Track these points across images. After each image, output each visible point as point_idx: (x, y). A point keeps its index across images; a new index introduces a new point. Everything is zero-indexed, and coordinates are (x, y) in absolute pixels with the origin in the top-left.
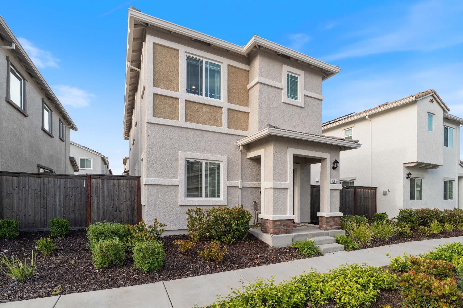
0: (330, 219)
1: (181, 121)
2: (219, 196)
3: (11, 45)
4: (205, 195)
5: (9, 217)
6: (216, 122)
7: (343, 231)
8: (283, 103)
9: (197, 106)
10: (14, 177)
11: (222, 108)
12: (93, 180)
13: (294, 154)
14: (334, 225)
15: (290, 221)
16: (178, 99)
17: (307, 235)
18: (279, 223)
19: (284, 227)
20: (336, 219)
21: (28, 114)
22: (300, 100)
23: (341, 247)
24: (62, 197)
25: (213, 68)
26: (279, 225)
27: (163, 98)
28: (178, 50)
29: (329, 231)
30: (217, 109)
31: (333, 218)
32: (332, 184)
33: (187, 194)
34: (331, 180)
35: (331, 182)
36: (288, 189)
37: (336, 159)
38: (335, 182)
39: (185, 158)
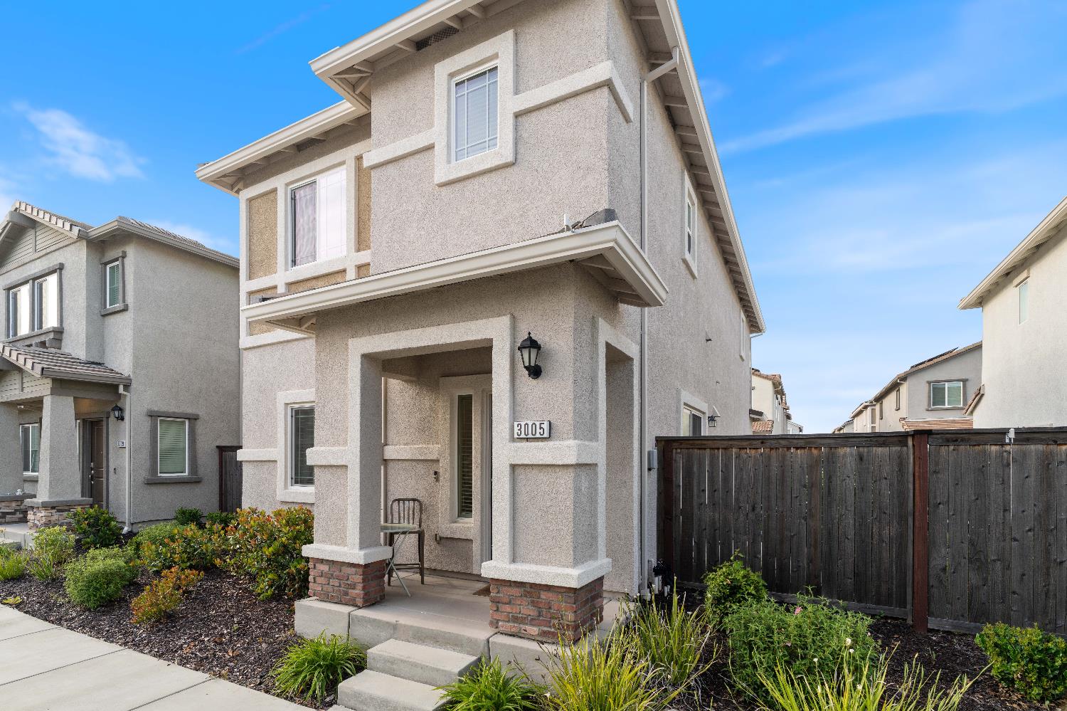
0: (515, 591)
8: (440, 186)
11: (345, 271)
14: (533, 622)
15: (354, 569)
16: (276, 286)
20: (544, 595)
28: (276, 190)
29: (493, 639)
31: (532, 590)
32: (519, 444)
33: (294, 477)
34: (516, 424)
35: (516, 436)
36: (346, 466)
37: (529, 333)
38: (538, 430)
39: (288, 404)
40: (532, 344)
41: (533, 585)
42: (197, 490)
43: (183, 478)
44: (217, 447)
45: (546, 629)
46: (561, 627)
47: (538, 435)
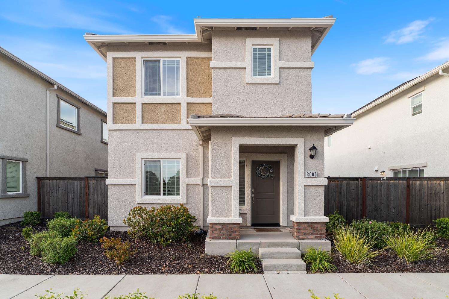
0: (305, 225)
1: (138, 124)
2: (178, 194)
3: (54, 87)
4: (163, 193)
5: (48, 209)
6: (175, 119)
7: (328, 243)
8: (247, 84)
9: (154, 107)
10: (50, 181)
11: (180, 104)
12: (90, 182)
13: (240, 145)
14: (312, 234)
15: (234, 226)
16: (135, 103)
17: (259, 244)
18: (220, 227)
19: (225, 232)
20: (316, 226)
21: (81, 133)
22: (274, 76)
23: (301, 266)
24: (79, 194)
25: (171, 64)
26: (219, 229)
27: (122, 106)
28: (135, 58)
29: (300, 241)
30: (176, 106)
31: (311, 224)
32: (307, 179)
33: (145, 192)
34: (306, 172)
35: (306, 176)
36: (231, 186)
37: (313, 145)
38: (314, 175)
39: (142, 159)
40: (314, 148)
41: (312, 223)
42: (26, 201)
43: (18, 195)
44: (36, 177)
45: (316, 236)
46: (321, 234)
47: (314, 176)
